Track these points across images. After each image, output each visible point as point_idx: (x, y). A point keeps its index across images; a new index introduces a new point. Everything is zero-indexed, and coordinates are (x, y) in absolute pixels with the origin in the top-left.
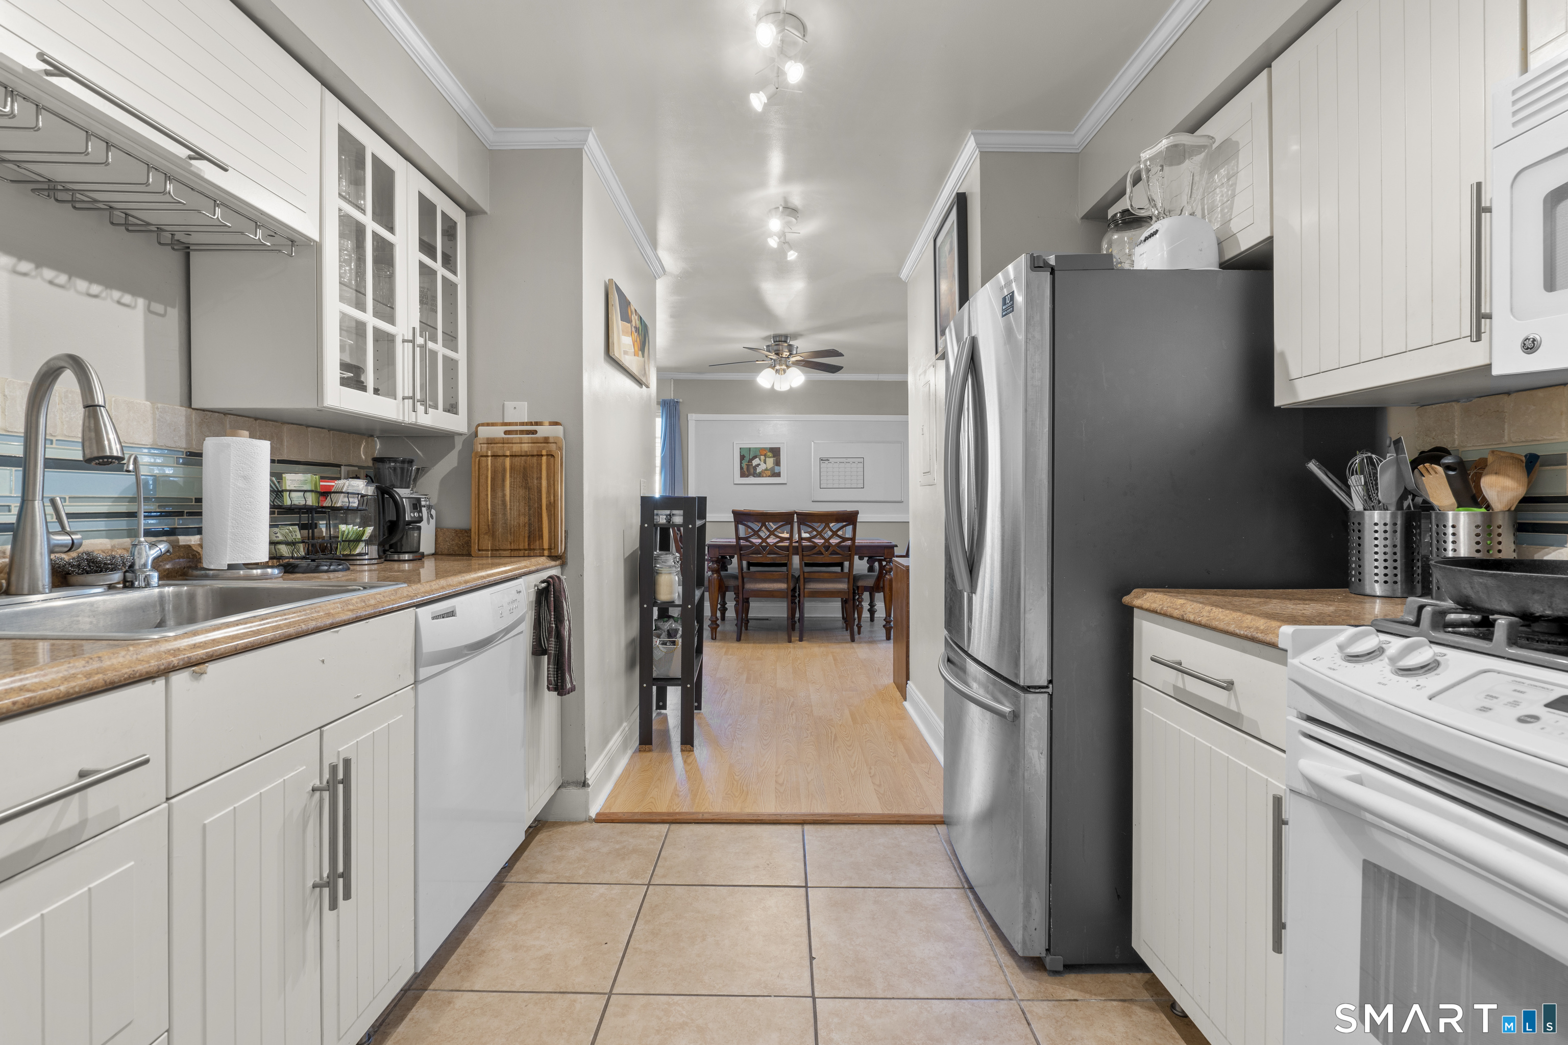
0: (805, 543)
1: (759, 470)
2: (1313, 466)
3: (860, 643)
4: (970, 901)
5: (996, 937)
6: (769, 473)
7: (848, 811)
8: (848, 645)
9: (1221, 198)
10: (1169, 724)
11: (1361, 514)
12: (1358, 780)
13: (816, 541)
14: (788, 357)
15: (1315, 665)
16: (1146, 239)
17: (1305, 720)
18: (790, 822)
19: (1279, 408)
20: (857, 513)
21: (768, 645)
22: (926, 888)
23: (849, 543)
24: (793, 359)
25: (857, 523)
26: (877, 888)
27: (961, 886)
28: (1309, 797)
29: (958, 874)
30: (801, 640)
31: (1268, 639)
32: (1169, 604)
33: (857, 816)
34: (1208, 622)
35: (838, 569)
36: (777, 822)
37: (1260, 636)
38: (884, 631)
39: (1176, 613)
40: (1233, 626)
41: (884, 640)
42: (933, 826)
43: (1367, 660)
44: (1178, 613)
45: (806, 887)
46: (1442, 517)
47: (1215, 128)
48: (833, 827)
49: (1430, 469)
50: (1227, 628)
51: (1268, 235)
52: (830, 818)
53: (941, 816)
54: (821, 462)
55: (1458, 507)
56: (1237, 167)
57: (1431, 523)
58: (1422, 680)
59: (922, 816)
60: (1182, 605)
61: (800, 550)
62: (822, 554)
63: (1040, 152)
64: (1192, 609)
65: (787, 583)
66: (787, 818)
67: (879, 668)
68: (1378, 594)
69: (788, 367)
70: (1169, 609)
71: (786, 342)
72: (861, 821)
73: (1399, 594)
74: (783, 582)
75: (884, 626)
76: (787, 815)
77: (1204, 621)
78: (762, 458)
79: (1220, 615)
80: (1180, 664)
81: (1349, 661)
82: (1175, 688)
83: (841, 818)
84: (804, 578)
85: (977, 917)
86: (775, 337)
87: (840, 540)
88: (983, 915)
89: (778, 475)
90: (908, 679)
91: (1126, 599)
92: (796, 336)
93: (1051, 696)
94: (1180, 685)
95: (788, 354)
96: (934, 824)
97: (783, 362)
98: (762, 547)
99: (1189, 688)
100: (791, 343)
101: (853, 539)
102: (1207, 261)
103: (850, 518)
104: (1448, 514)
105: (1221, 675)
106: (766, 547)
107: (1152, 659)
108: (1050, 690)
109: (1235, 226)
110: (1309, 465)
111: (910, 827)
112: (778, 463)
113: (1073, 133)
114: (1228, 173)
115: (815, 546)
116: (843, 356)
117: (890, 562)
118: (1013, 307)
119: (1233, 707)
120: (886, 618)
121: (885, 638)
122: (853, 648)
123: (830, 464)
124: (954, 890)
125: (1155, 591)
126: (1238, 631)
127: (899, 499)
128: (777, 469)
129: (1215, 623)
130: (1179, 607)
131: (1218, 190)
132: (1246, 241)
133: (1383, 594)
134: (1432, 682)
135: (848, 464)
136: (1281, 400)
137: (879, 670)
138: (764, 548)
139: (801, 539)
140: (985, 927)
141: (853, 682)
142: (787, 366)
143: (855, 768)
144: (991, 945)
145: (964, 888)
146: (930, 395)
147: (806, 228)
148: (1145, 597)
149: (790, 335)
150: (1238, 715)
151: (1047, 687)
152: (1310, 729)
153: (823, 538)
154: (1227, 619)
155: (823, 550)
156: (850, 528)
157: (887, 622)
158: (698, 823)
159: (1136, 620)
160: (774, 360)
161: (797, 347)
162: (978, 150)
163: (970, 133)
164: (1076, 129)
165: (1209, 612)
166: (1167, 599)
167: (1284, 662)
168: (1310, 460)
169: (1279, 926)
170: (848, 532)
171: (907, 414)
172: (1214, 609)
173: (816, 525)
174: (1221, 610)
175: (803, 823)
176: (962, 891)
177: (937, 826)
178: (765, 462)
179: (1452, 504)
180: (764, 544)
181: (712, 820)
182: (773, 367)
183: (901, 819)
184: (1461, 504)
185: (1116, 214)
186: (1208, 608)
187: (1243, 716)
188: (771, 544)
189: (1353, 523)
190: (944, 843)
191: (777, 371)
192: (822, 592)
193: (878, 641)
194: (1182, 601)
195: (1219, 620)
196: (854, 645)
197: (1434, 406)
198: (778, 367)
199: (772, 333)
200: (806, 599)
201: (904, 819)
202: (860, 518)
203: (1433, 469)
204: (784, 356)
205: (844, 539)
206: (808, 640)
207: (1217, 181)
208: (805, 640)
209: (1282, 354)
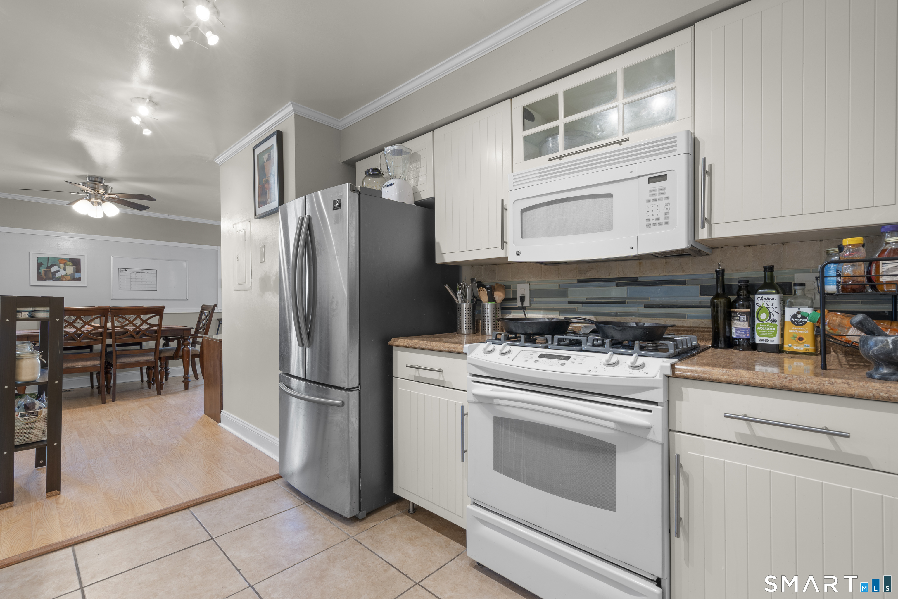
0: (116, 330)
1: (58, 275)
2: (447, 287)
3: (166, 395)
4: (310, 508)
5: (330, 517)
6: (69, 278)
7: (217, 491)
8: (156, 398)
9: (413, 175)
10: (412, 392)
11: (460, 304)
12: (492, 391)
13: (128, 328)
14: (103, 194)
15: (476, 356)
16: (388, 186)
17: (473, 376)
18: (178, 510)
19: (437, 264)
20: (164, 307)
21: (84, 409)
22: (285, 511)
23: (156, 328)
24: (107, 196)
25: (163, 314)
26: (257, 522)
27: (302, 503)
28: (475, 402)
29: (298, 499)
30: (114, 400)
31: (457, 351)
32: (411, 343)
33: (225, 491)
34: (432, 348)
35: (138, 347)
36: (169, 513)
37: (454, 350)
38: (183, 384)
39: (416, 346)
40: (442, 348)
41: (183, 391)
42: (272, 482)
43: (491, 353)
44: (417, 345)
45: (212, 539)
46: (484, 305)
47: (411, 145)
48: (211, 503)
49: (482, 289)
50: (440, 349)
51: (433, 196)
52: (207, 498)
53: (278, 474)
54: (120, 271)
55: (489, 302)
56: (420, 165)
57: (481, 307)
58: (508, 355)
59: (265, 479)
60: (417, 343)
61: (113, 335)
62: (133, 336)
63: (325, 125)
64: (422, 343)
65: (101, 360)
66: (176, 508)
67: (189, 408)
68: (465, 333)
69: (104, 201)
70: (413, 345)
71: (101, 182)
72: (229, 493)
73: (471, 333)
74: (96, 360)
75: (183, 381)
76: (175, 506)
77: (430, 347)
78: (62, 266)
79: (435, 345)
80: (417, 366)
81: (486, 354)
82: (415, 376)
83: (215, 496)
84: (116, 355)
85: (317, 513)
86: (90, 177)
87: (149, 326)
88: (319, 511)
89: (79, 279)
90: (221, 408)
91: (390, 343)
92: (110, 180)
93: (360, 391)
94: (417, 375)
95: (104, 192)
96: (273, 481)
97: (98, 197)
98: (76, 334)
99: (422, 375)
100: (106, 184)
101: (160, 325)
102: (409, 201)
103: (158, 311)
104: (485, 304)
105: (437, 367)
106: (81, 334)
107: (407, 366)
108: (359, 388)
109: (419, 188)
110: (446, 286)
111: (259, 486)
112: (78, 270)
113: (339, 120)
114: (416, 166)
115: (127, 331)
116: (156, 201)
117: (187, 339)
118: (341, 207)
119: (441, 379)
120: (184, 376)
121: (184, 389)
122: (162, 399)
123: (127, 273)
124: (300, 506)
125: (406, 338)
126: (445, 350)
127: (185, 298)
128: (77, 275)
129: (434, 348)
130: (416, 343)
131: (412, 172)
132: (425, 196)
133: (467, 333)
134: (511, 356)
135: (143, 274)
136: (438, 261)
137: (190, 409)
138: (79, 335)
139: (114, 327)
140: (323, 516)
141: (174, 420)
142: (102, 200)
143: (207, 467)
144: (330, 521)
145: (304, 503)
146: (245, 238)
147: (163, 116)
148: (399, 341)
149: (105, 178)
150: (444, 381)
151: (358, 387)
152: (475, 379)
153: (134, 325)
154: (438, 345)
155: (134, 334)
156: (157, 318)
157: (185, 379)
158: (100, 537)
159: (394, 352)
160: (90, 194)
161: (112, 188)
162: (294, 113)
163: (290, 102)
164: (341, 119)
165: (430, 344)
166: (410, 341)
167: (466, 359)
168: (445, 284)
169: (464, 451)
170: (155, 320)
171: (220, 246)
172: (432, 342)
173: (128, 317)
174: (435, 342)
175: (188, 507)
176: (304, 505)
177: (275, 481)
178: (65, 269)
179: (487, 301)
180: (79, 332)
181: (113, 530)
182: (89, 200)
183: (253, 484)
184: (490, 301)
185: (369, 169)
186: (429, 342)
187: (445, 381)
188: (86, 332)
189: (459, 308)
190: (283, 487)
191: (93, 203)
192: (132, 363)
193: (179, 392)
194: (417, 341)
195: (435, 346)
196: (161, 397)
197: (476, 267)
198: (93, 200)
199: (87, 174)
200: (117, 370)
201: (255, 483)
202: (165, 311)
203: (483, 289)
204: (100, 193)
205: (152, 326)
206: (120, 400)
207: (411, 168)
208: (117, 400)
209: (438, 243)
